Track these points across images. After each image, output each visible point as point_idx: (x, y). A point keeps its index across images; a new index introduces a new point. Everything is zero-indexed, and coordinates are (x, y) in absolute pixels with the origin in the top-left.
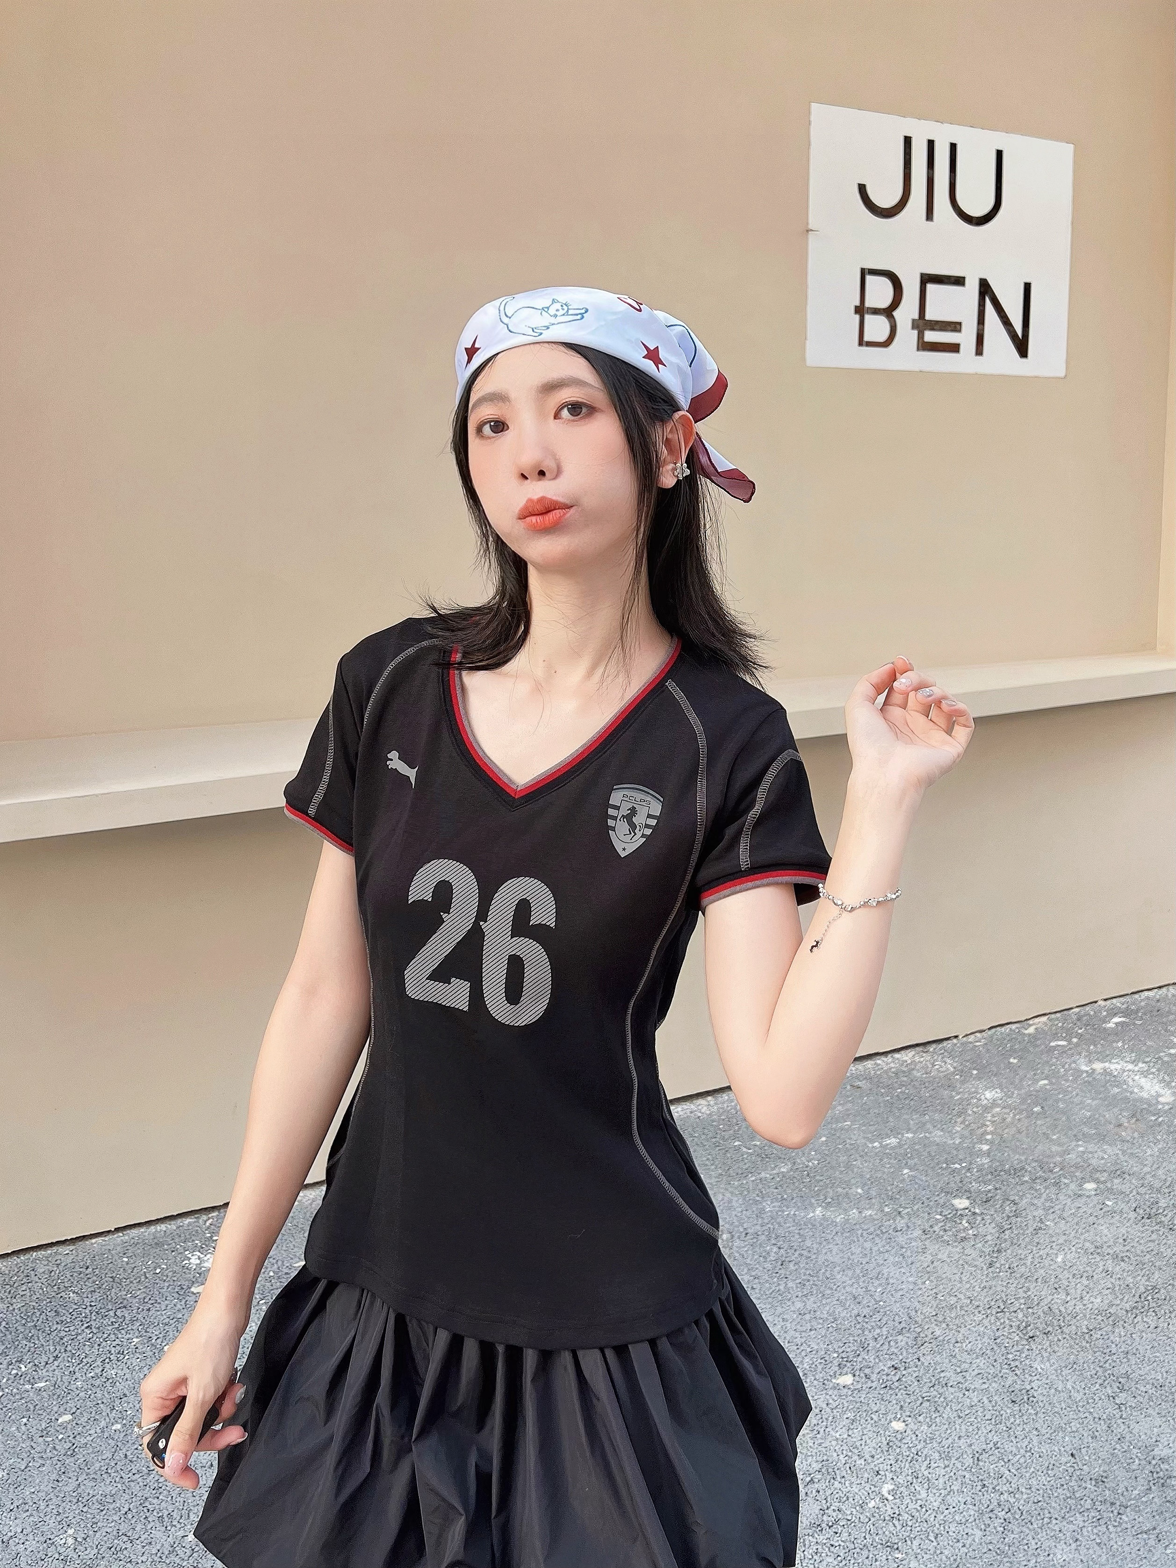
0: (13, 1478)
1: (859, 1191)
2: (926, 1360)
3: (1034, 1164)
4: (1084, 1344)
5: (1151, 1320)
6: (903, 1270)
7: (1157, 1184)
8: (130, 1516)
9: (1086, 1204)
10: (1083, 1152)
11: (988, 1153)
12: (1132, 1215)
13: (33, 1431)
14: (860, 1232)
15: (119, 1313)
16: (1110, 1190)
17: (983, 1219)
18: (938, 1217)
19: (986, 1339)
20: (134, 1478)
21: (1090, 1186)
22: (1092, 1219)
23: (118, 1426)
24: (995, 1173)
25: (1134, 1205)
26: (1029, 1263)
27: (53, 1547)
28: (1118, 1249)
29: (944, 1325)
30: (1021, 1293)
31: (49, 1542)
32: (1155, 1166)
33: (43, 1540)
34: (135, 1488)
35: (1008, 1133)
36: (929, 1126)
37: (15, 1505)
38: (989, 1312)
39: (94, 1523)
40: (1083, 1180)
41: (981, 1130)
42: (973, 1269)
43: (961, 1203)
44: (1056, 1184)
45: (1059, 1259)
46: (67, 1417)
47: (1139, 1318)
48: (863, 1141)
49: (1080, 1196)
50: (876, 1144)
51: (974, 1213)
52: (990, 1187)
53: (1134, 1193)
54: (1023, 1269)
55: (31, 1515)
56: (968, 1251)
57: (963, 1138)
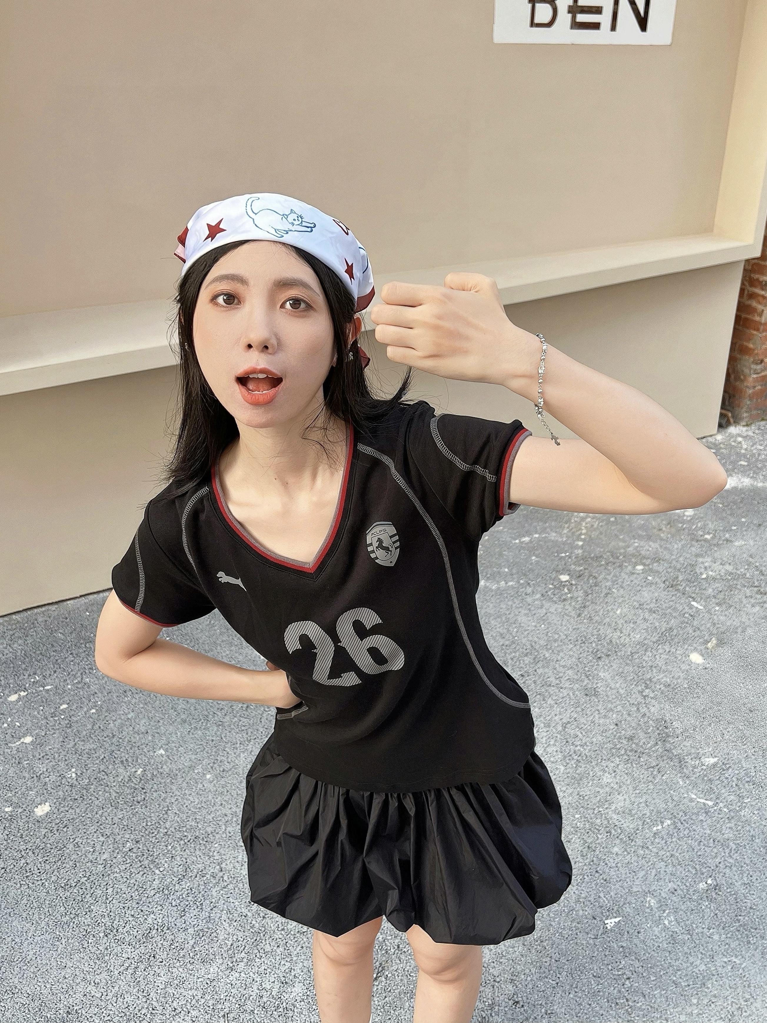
0: (38, 740)
1: (506, 570)
2: (540, 671)
3: (608, 554)
4: (628, 662)
5: (667, 648)
6: (529, 619)
7: (678, 566)
8: (105, 760)
9: (636, 578)
10: (637, 547)
11: (582, 547)
12: (662, 585)
13: (47, 713)
14: (506, 595)
15: (87, 645)
16: (651, 570)
17: (576, 588)
18: (551, 586)
19: (574, 659)
20: (105, 739)
21: (640, 567)
22: (639, 588)
23: (93, 711)
24: (584, 559)
25: (664, 579)
26: (601, 615)
27: (64, 779)
28: (652, 605)
29: (551, 651)
30: (595, 632)
31: (62, 776)
32: (678, 555)
33: (58, 775)
34: (107, 746)
35: (594, 534)
36: (548, 530)
37: (42, 755)
38: (576, 643)
39: (86, 765)
40: (636, 564)
41: (579, 532)
42: (569, 618)
43: (564, 578)
44: (620, 566)
45: (618, 612)
46: (65, 706)
47: (660, 646)
48: (510, 539)
49: (633, 573)
50: (517, 541)
51: (572, 584)
52: (582, 568)
53: (665, 571)
54: (597, 618)
55: (51, 761)
56: (566, 607)
57: (568, 537)
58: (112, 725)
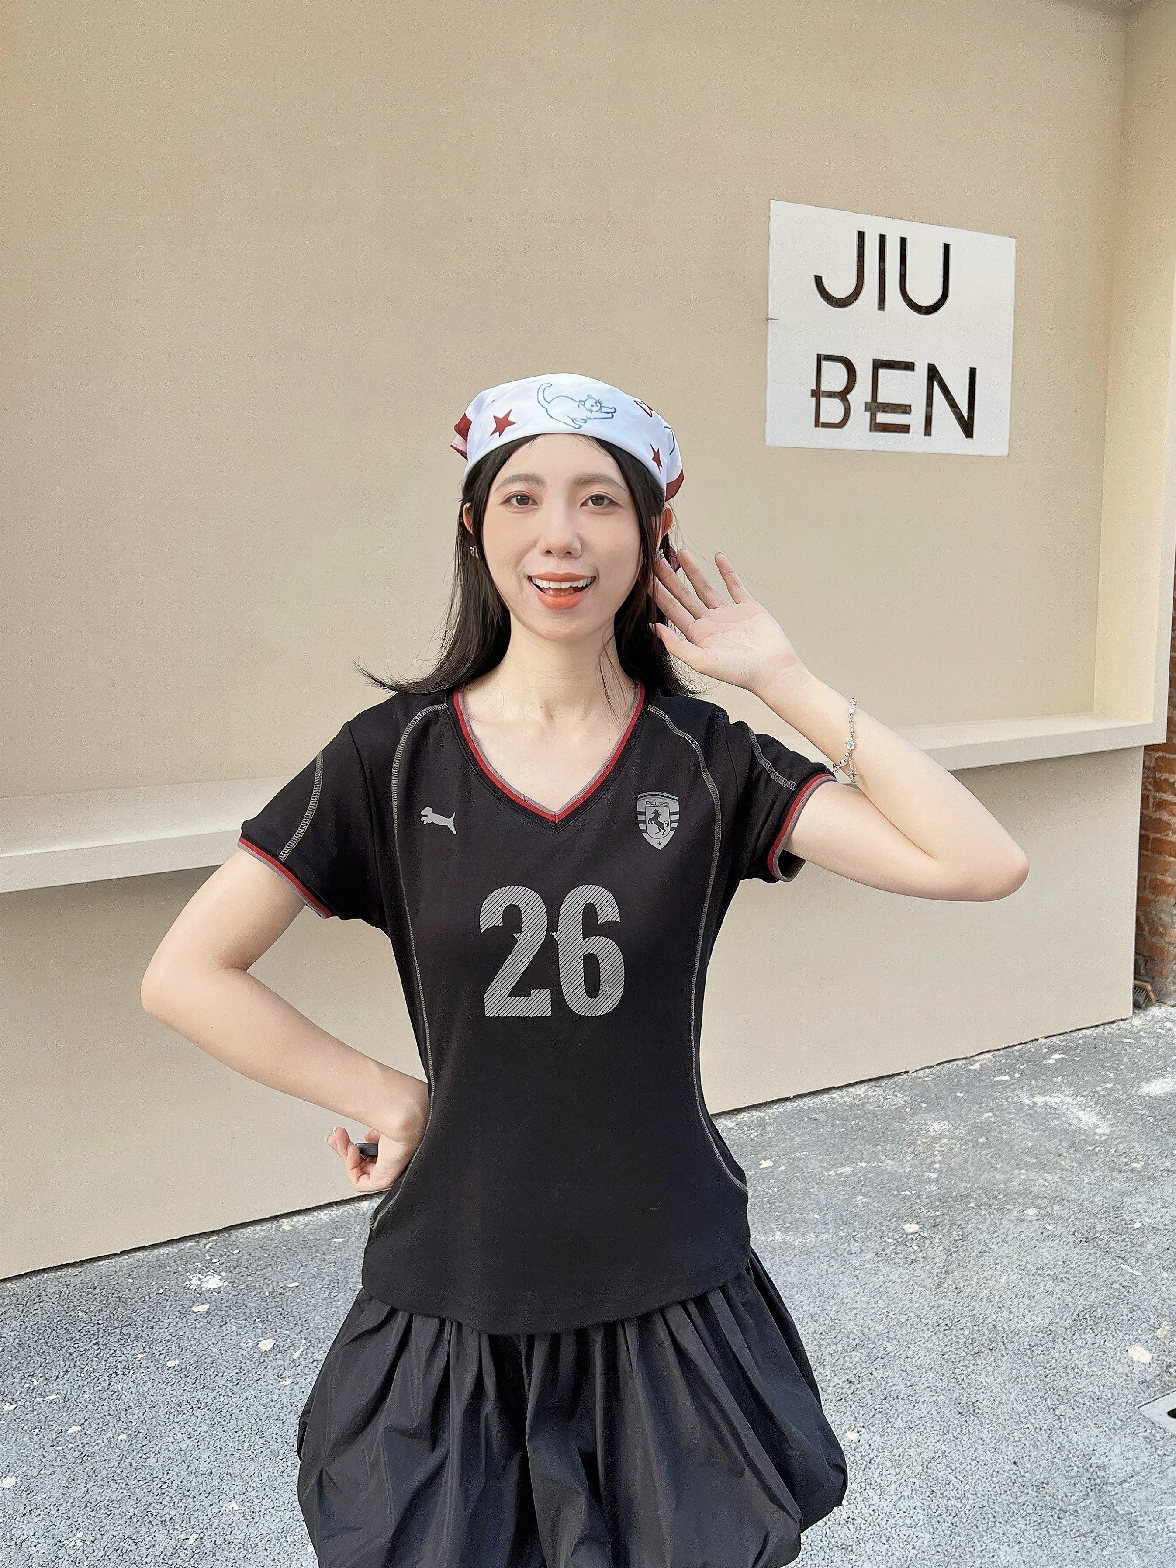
0: (26, 1484)
1: (816, 1216)
2: (879, 1374)
3: (979, 1191)
4: (1026, 1359)
5: (1089, 1337)
6: (857, 1290)
7: (1094, 1210)
8: (135, 1520)
9: (1028, 1228)
10: (1026, 1180)
11: (937, 1181)
12: (1071, 1239)
13: (45, 1440)
14: (816, 1255)
15: (124, 1330)
16: (1050, 1216)
17: (931, 1243)
18: (890, 1240)
19: (934, 1355)
20: (139, 1484)
21: (1032, 1212)
22: (1033, 1243)
23: (123, 1437)
24: (943, 1200)
25: (1073, 1230)
26: (974, 1284)
27: (63, 1550)
28: (1058, 1270)
29: (895, 1342)
30: (967, 1313)
31: (59, 1545)
32: (1093, 1193)
33: (53, 1542)
34: (140, 1494)
35: (955, 1162)
36: (881, 1155)
37: (28, 1509)
38: (937, 1329)
39: (101, 1527)
40: (1025, 1207)
41: (929, 1160)
42: (923, 1289)
43: (911, 1228)
44: (1000, 1210)
45: (1003, 1280)
46: (76, 1428)
47: (1077, 1335)
48: (820, 1170)
49: (1022, 1221)
50: (832, 1173)
51: (923, 1238)
52: (938, 1213)
53: (1073, 1218)
54: (969, 1289)
55: (43, 1519)
56: (917, 1273)
57: (913, 1166)
58: (152, 1460)
